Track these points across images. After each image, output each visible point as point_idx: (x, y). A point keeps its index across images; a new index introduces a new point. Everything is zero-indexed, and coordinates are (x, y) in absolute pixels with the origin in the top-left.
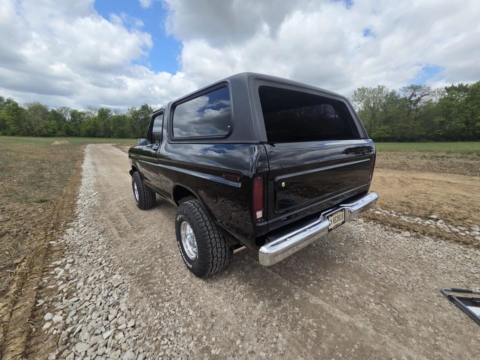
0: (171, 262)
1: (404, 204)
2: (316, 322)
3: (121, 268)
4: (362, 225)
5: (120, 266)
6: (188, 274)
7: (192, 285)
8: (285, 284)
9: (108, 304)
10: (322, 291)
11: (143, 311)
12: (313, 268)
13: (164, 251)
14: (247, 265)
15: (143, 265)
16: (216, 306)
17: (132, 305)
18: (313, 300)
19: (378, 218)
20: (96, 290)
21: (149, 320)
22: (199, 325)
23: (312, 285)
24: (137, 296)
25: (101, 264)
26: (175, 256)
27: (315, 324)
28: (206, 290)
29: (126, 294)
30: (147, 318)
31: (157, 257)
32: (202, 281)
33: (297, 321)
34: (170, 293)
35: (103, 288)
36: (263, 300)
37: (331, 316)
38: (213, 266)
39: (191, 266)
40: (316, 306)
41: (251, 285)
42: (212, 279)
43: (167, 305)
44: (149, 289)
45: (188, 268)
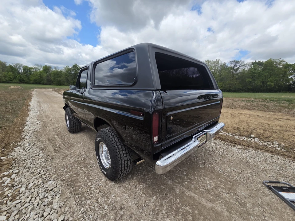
0: (91, 170)
1: (236, 129)
2: (191, 209)
3: (55, 176)
4: (213, 142)
5: (54, 174)
6: (104, 178)
7: (107, 186)
8: (170, 182)
9: (44, 204)
10: (193, 187)
11: (70, 208)
12: (186, 171)
13: (86, 162)
14: (144, 170)
15: (71, 173)
16: (123, 201)
17: (62, 204)
18: (188, 193)
19: (222, 137)
20: (35, 193)
21: (75, 215)
22: (112, 217)
23: (186, 182)
24: (66, 196)
25: (40, 173)
26: (95, 165)
27: (190, 211)
28: (116, 190)
29: (58, 196)
30: (73, 213)
31: (82, 166)
32: (113, 183)
33: (179, 209)
34: (91, 193)
35: (40, 191)
36: (156, 195)
37: (200, 204)
38: (121, 173)
39: (106, 173)
40: (190, 197)
41: (147, 184)
42: (121, 181)
43: (88, 202)
44: (75, 191)
45: (104, 174)
